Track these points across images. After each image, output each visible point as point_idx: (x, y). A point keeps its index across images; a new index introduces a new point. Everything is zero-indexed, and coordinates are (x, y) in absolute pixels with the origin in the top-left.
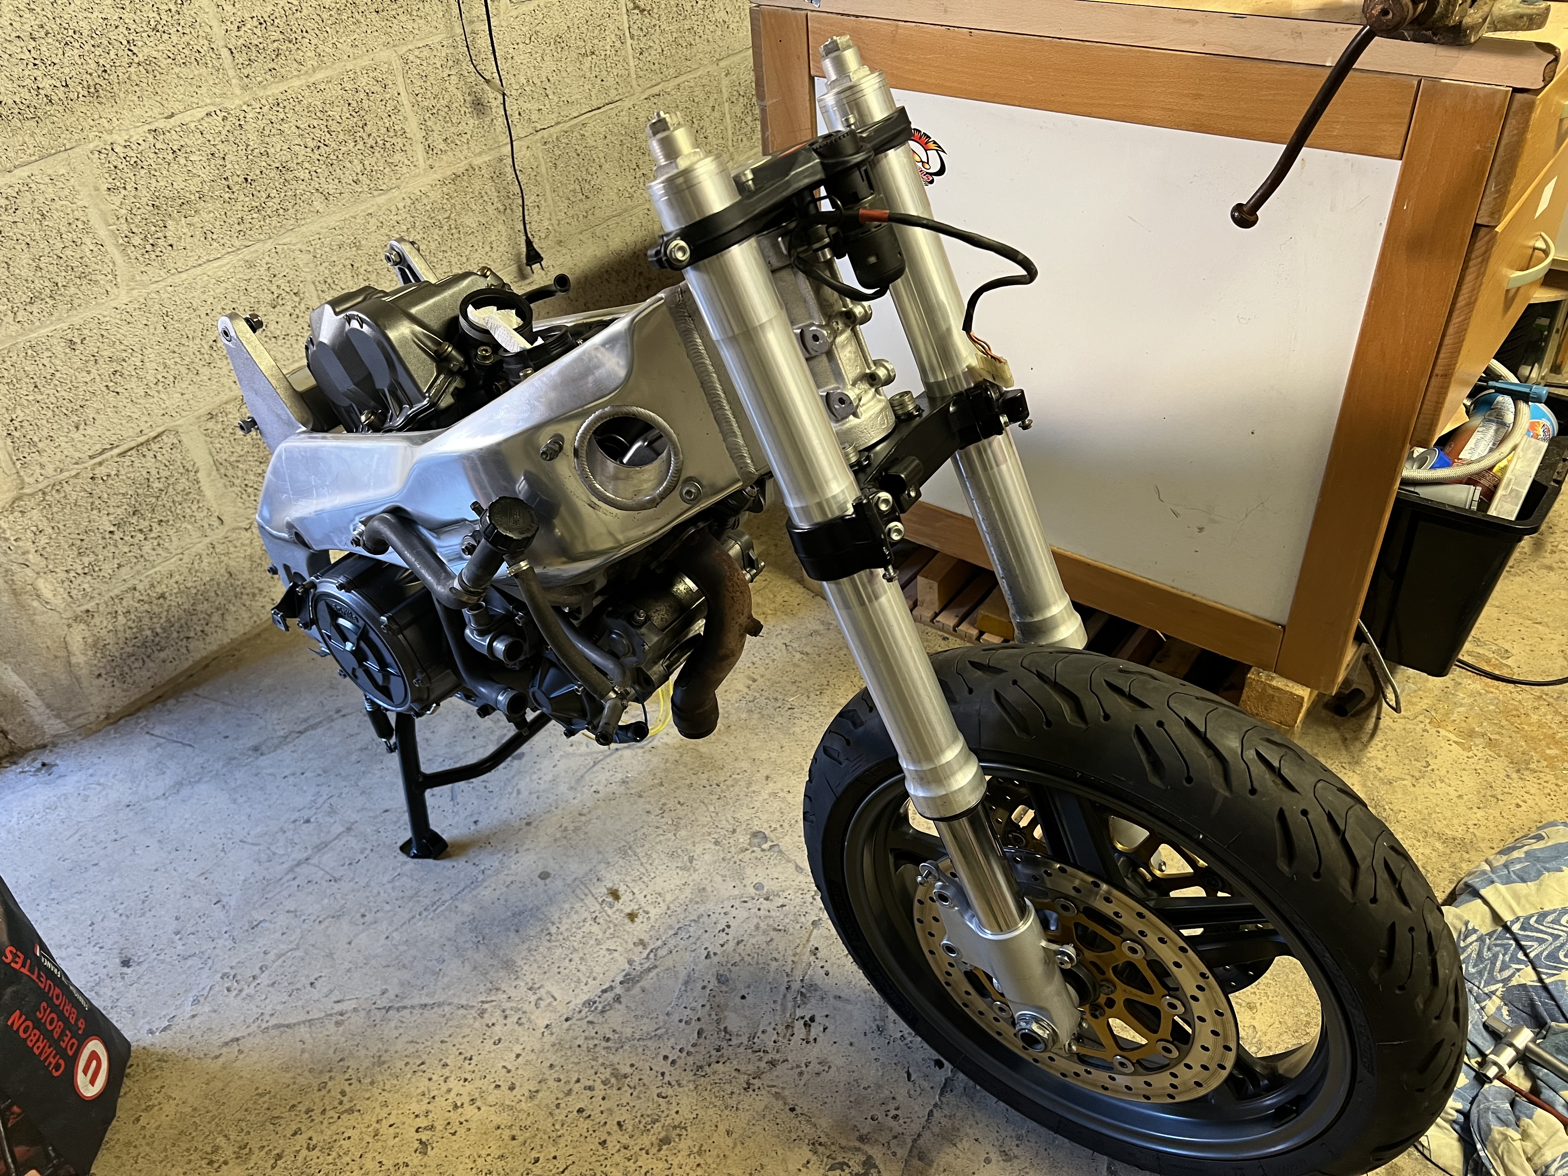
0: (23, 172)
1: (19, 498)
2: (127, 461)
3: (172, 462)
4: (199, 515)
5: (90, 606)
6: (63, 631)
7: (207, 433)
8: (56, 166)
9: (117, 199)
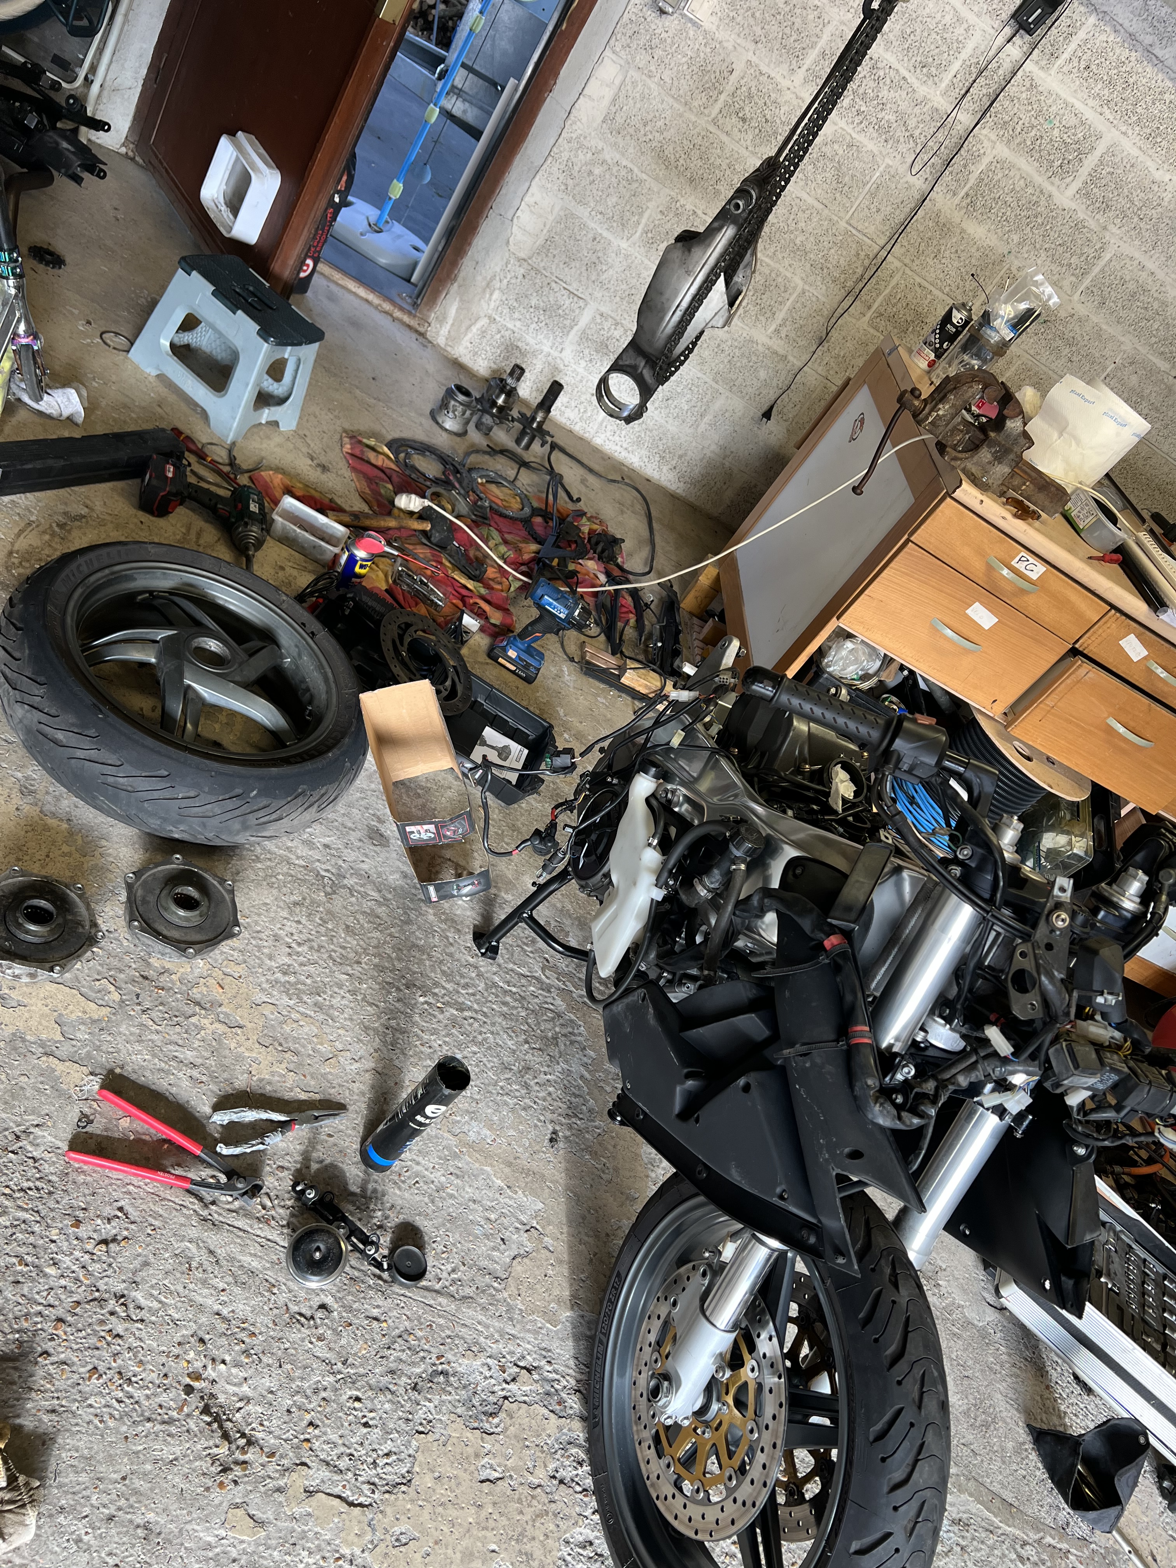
0: (644, 176)
1: (525, 260)
2: (564, 292)
3: (573, 311)
4: (558, 339)
5: (498, 319)
6: (482, 315)
7: (594, 318)
8: (655, 187)
9: (660, 216)
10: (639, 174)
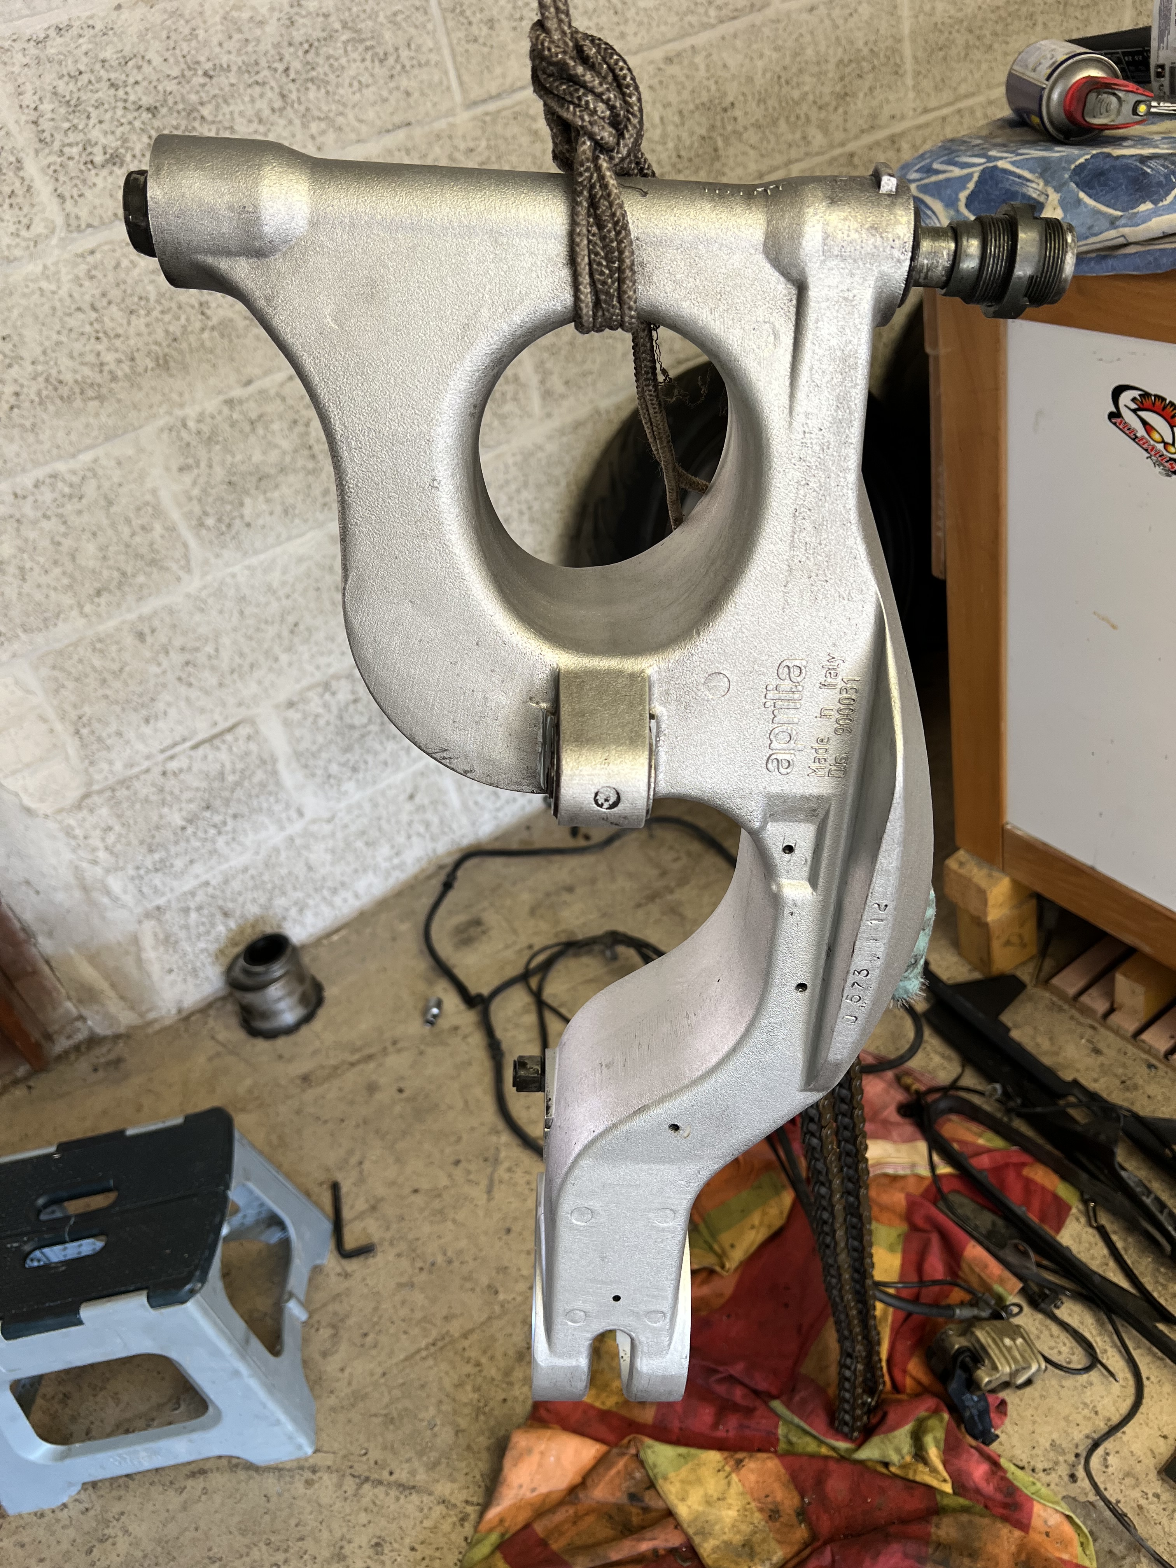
0: (86, 457)
1: (87, 796)
3: (247, 754)
4: (277, 808)
5: (161, 901)
6: (132, 927)
7: (287, 723)
8: (123, 448)
9: (187, 478)
10: (73, 464)
